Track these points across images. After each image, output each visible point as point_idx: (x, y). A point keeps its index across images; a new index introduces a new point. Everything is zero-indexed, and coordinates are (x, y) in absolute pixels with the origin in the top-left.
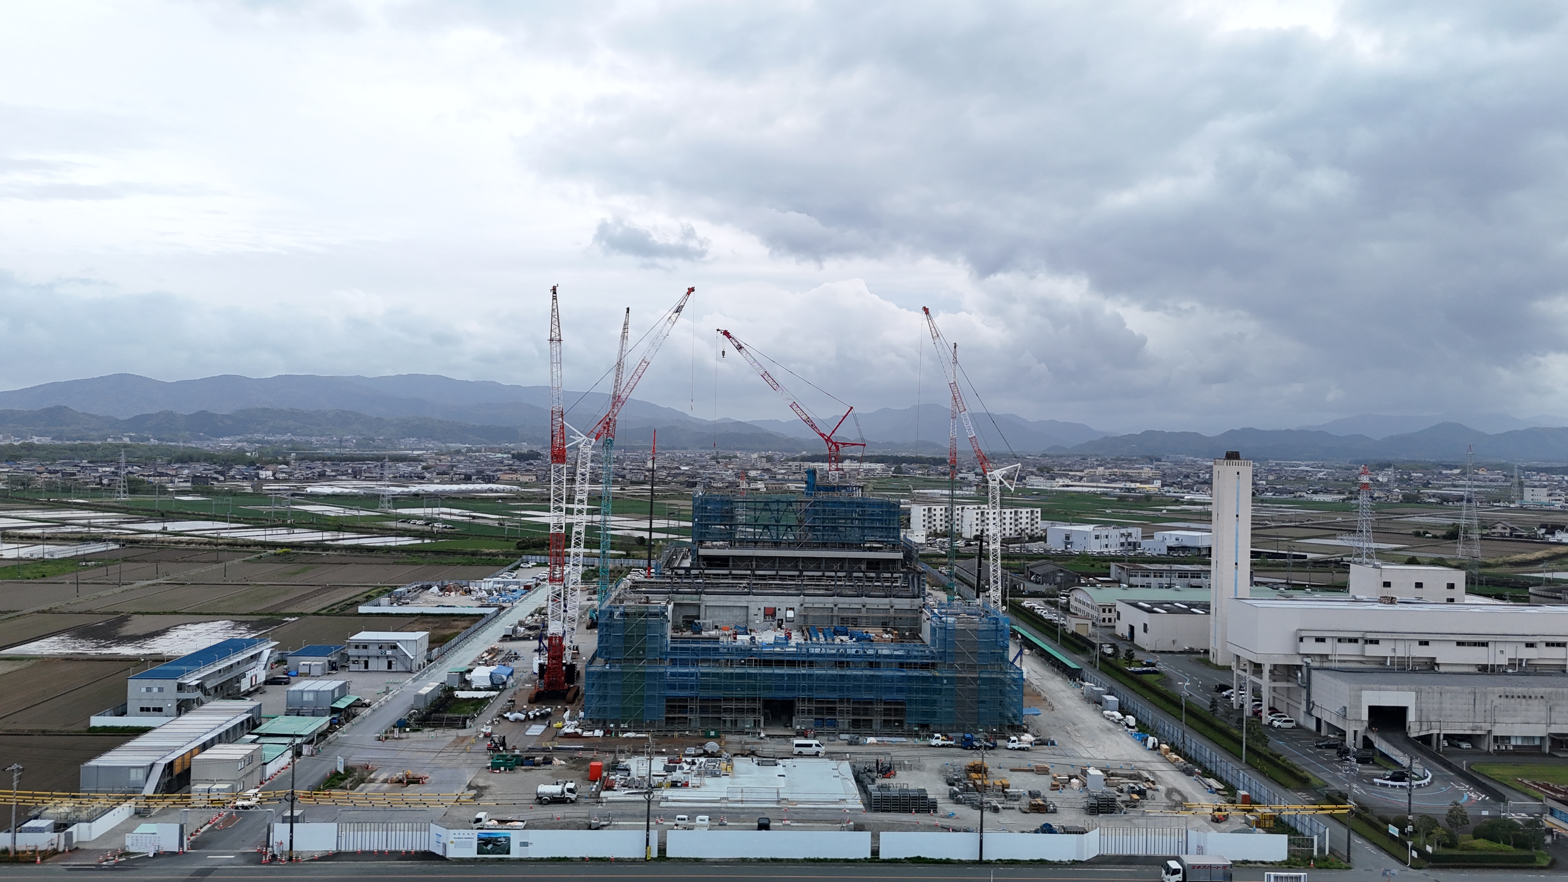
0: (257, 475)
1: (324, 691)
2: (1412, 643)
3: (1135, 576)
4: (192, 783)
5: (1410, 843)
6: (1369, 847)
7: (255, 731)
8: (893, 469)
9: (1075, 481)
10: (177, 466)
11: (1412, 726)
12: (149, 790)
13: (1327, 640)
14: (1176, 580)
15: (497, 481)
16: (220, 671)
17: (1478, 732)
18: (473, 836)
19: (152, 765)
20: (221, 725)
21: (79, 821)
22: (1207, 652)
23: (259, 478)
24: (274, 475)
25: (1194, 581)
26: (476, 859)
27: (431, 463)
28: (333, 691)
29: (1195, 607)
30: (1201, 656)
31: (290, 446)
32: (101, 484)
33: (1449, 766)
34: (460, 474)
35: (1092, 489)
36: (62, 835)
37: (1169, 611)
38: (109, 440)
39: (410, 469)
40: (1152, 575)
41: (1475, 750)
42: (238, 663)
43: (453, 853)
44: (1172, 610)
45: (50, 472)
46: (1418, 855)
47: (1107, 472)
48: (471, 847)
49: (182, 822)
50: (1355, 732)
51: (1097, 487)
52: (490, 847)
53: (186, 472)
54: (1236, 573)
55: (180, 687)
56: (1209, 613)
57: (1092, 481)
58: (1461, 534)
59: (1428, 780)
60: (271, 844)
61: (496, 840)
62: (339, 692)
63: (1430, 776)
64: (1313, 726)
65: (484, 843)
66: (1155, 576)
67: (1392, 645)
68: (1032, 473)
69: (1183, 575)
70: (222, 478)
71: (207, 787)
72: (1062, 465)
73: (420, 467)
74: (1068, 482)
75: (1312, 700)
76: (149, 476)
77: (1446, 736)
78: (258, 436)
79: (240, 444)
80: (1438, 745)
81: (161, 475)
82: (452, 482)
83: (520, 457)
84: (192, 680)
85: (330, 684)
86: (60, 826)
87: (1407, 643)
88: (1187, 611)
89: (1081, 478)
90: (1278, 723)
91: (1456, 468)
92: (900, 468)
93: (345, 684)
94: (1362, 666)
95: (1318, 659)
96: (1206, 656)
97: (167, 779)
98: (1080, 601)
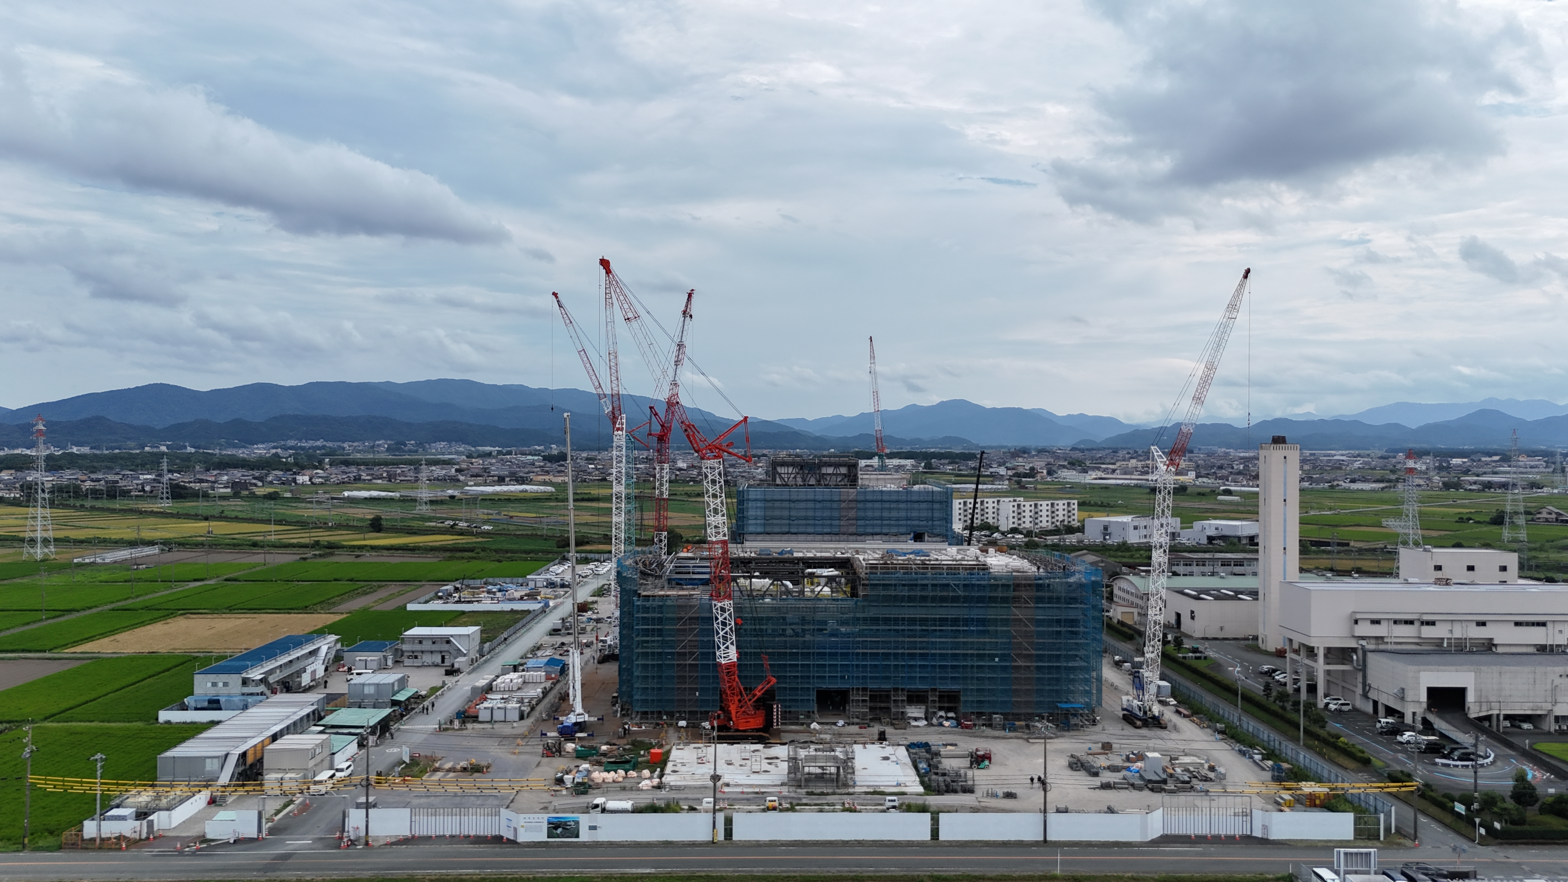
0: (294, 480)
1: (384, 684)
2: (1469, 624)
3: (1178, 565)
4: (265, 773)
5: (1477, 820)
6: (1434, 825)
7: (321, 723)
8: (923, 464)
9: (1108, 473)
10: (215, 472)
11: (1471, 707)
12: (225, 778)
13: (1382, 622)
14: (1219, 569)
15: (530, 482)
16: (281, 666)
17: (1539, 712)
18: (543, 820)
19: (227, 755)
20: (288, 717)
21: (160, 810)
22: (1256, 638)
23: (296, 483)
24: (310, 480)
25: (1237, 569)
26: (547, 842)
27: (464, 466)
28: (393, 684)
29: (1242, 593)
30: (1250, 642)
31: (323, 451)
32: (143, 490)
33: (1510, 745)
34: (493, 476)
35: (1126, 482)
36: (145, 822)
37: (1217, 598)
38: (147, 449)
39: (444, 472)
40: (1195, 563)
41: (1536, 730)
42: (298, 658)
43: (524, 837)
44: (1220, 597)
45: (92, 480)
46: (1486, 832)
47: (1140, 464)
48: (541, 831)
49: (261, 809)
50: (1414, 714)
51: (1131, 479)
52: (559, 831)
53: (225, 478)
54: (1285, 558)
55: (245, 682)
56: (1257, 599)
57: (1125, 474)
58: (1507, 520)
59: (1491, 759)
60: (346, 829)
61: (565, 824)
62: (399, 686)
63: (1493, 755)
64: (1370, 709)
65: (555, 827)
66: (1197, 565)
67: (1448, 626)
68: (1064, 467)
69: (1225, 563)
70: (260, 484)
71: (279, 776)
72: (1092, 459)
73: (453, 470)
74: (1100, 474)
75: (1368, 682)
76: (191, 482)
77: (1507, 717)
78: (291, 443)
79: (274, 451)
80: (1498, 725)
81: (201, 481)
82: (485, 484)
83: (549, 459)
84: (256, 674)
85: (390, 677)
86: (141, 815)
87: (1464, 624)
88: (1235, 598)
89: (1114, 471)
90: (1335, 707)
91: (1496, 454)
92: (931, 464)
93: (404, 677)
94: (1418, 647)
95: (1373, 641)
96: (1254, 642)
97: (241, 769)
98: (1124, 590)
